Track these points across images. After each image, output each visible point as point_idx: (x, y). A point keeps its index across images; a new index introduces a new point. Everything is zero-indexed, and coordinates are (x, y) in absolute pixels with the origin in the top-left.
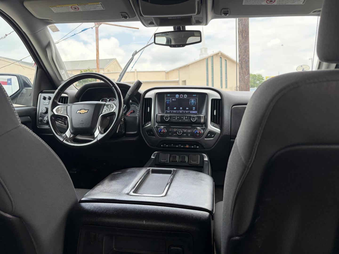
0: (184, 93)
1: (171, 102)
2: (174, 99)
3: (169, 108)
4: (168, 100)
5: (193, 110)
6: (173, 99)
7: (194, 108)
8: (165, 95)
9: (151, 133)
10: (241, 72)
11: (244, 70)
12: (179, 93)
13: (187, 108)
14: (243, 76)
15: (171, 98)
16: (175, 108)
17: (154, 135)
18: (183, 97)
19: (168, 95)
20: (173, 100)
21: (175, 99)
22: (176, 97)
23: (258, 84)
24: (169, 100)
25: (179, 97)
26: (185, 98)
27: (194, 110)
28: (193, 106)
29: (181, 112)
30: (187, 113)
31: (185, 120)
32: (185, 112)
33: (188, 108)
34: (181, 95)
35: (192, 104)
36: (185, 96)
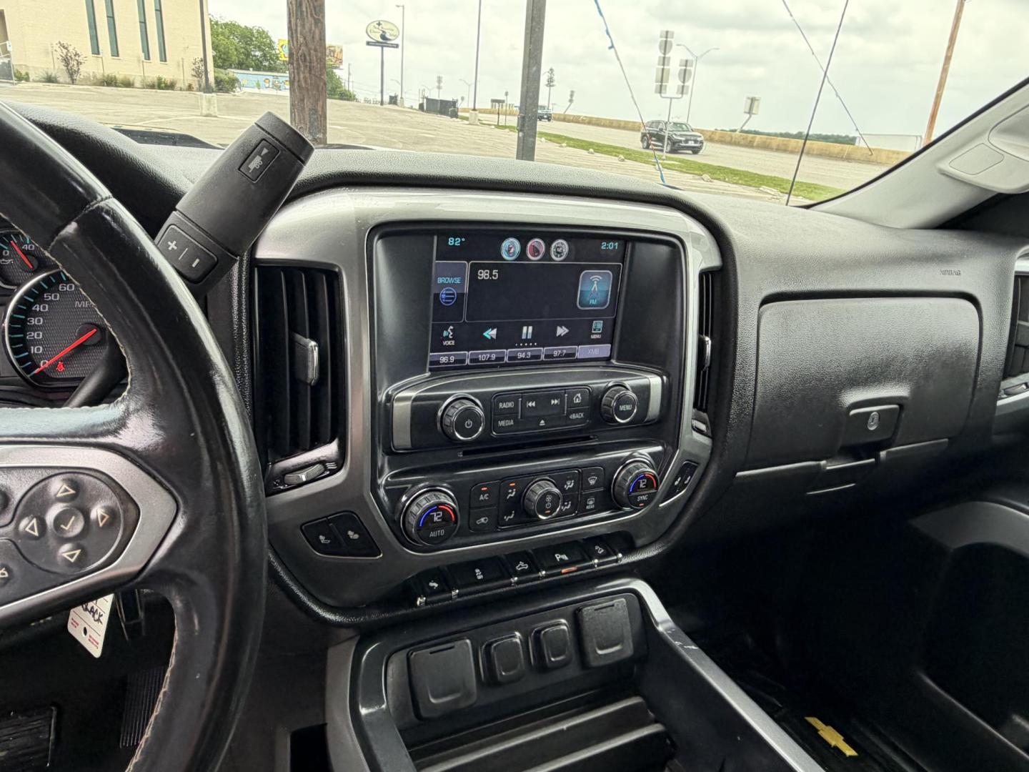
0: (549, 232)
1: (466, 290)
2: (490, 267)
3: (448, 332)
4: (450, 280)
5: (593, 337)
6: (484, 267)
7: (598, 325)
8: (436, 238)
9: (350, 533)
10: (296, 30)
11: (307, 26)
12: (524, 231)
13: (561, 331)
14: (306, 45)
15: (468, 266)
16: (491, 333)
17: (368, 546)
18: (547, 256)
19: (451, 241)
20: (483, 275)
21: (495, 272)
22: (505, 256)
23: (258, 60)
24: (458, 281)
25: (523, 255)
26: (557, 259)
27: (598, 336)
28: (596, 315)
29: (522, 359)
30: (559, 357)
31: (573, 416)
32: (546, 356)
33: (567, 327)
34: (537, 242)
35: (593, 302)
36: (559, 250)
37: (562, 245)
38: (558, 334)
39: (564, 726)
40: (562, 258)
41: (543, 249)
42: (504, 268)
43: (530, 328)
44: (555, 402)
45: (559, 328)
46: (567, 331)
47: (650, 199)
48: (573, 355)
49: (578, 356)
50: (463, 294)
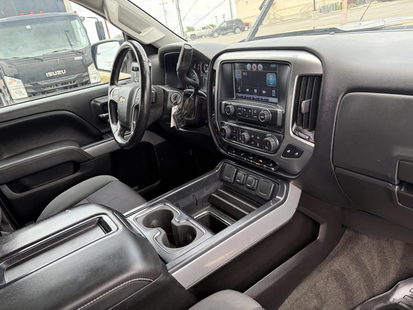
0: (257, 62)
3: (239, 88)
5: (273, 95)
6: (244, 72)
7: (274, 91)
13: (264, 92)
15: (241, 71)
16: (248, 90)
18: (257, 69)
19: (237, 65)
20: (244, 74)
21: (246, 73)
22: (248, 69)
24: (239, 75)
25: (251, 70)
27: (275, 95)
28: (273, 88)
29: (255, 99)
30: (264, 100)
31: (254, 116)
32: (261, 99)
33: (265, 91)
34: (254, 65)
35: (271, 84)
36: (260, 67)
37: (260, 66)
38: (263, 93)
39: (245, 203)
40: (261, 70)
41: (256, 67)
42: (248, 72)
43: (256, 90)
44: (250, 111)
45: (263, 91)
46: (265, 92)
47: (279, 49)
48: (268, 100)
49: (270, 101)
50: (240, 79)
